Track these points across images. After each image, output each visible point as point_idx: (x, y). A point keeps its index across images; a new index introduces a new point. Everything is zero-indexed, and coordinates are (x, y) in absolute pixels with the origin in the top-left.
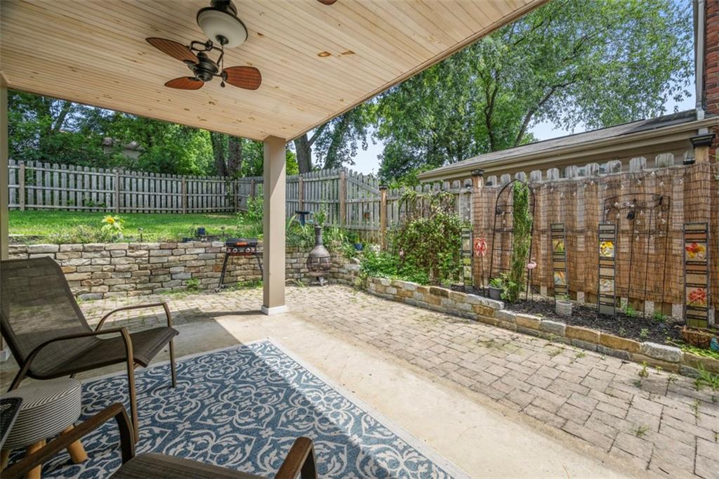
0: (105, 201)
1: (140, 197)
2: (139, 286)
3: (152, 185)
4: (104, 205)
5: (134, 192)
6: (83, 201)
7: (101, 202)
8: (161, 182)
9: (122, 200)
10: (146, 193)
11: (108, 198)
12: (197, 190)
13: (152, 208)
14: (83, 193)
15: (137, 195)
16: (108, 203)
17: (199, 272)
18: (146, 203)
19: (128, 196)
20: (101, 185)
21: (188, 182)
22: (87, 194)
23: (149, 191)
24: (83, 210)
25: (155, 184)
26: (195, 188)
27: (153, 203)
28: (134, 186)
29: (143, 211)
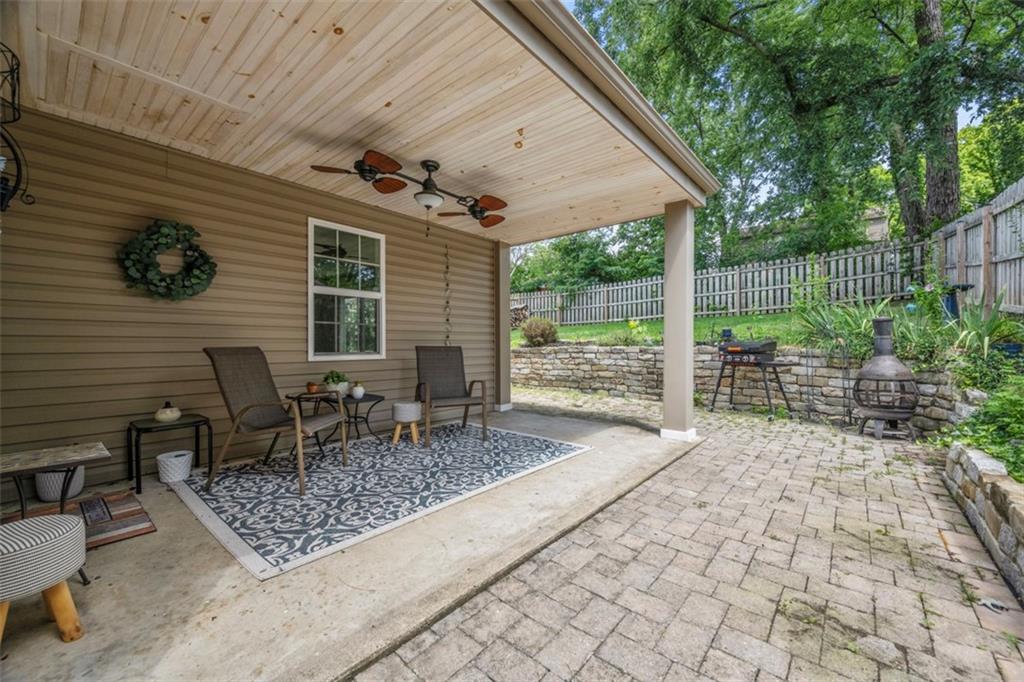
0: (727, 303)
1: (764, 294)
2: (649, 390)
3: (778, 276)
4: (726, 308)
5: (757, 288)
6: (708, 306)
7: (723, 305)
8: (789, 270)
9: (744, 301)
10: (771, 287)
11: (730, 300)
12: (846, 270)
13: (778, 306)
14: (708, 298)
15: (760, 292)
16: (730, 305)
17: (705, 384)
18: (771, 301)
19: (750, 294)
20: (723, 287)
21: (829, 262)
22: (711, 298)
23: (774, 285)
24: (708, 315)
25: (782, 274)
26: (842, 268)
27: (780, 300)
28: (757, 280)
29: (768, 311)
